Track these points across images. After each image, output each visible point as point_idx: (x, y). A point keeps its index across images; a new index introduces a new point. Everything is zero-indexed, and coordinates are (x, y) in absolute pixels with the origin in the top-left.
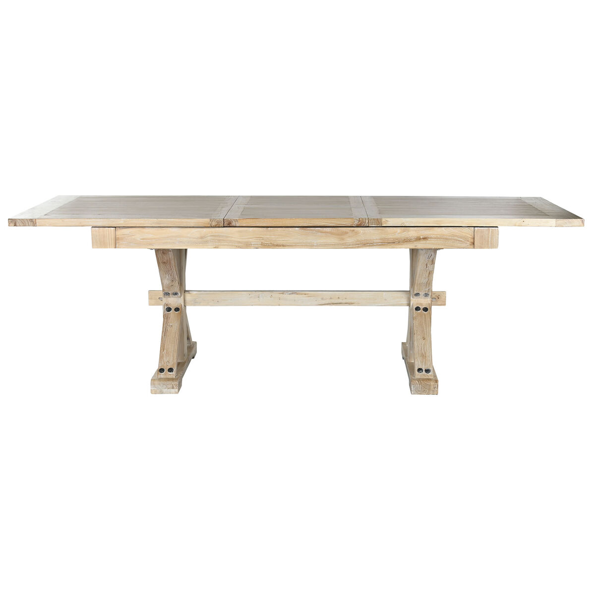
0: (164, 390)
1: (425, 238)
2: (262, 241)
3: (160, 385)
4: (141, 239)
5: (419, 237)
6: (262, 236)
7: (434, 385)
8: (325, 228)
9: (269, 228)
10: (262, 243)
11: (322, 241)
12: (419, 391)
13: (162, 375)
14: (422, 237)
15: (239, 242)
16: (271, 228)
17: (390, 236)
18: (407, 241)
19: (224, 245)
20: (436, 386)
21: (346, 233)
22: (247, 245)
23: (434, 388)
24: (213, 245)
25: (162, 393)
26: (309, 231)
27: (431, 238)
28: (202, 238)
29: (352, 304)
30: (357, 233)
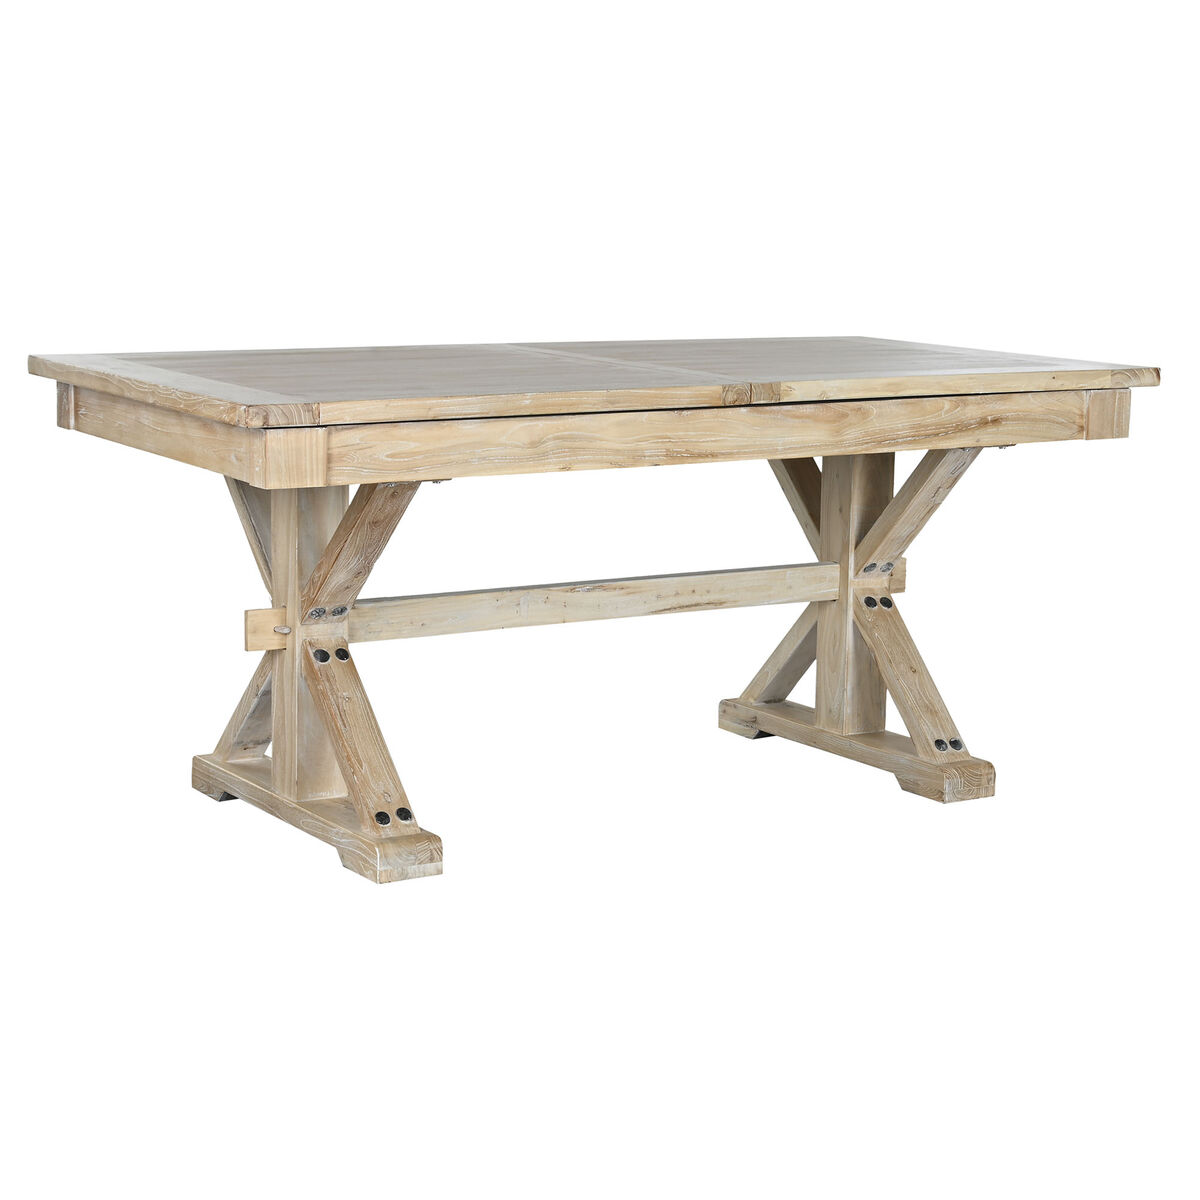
0: (411, 869)
1: (996, 421)
2: (668, 445)
3: (399, 855)
4: (388, 456)
5: (985, 418)
6: (669, 434)
7: (987, 774)
8: (800, 406)
9: (685, 412)
10: (668, 450)
11: (793, 439)
12: (959, 792)
13: (387, 830)
14: (989, 418)
15: (617, 452)
16: (690, 412)
17: (929, 420)
18: (961, 431)
19: (585, 462)
20: (993, 776)
21: (844, 416)
22: (635, 459)
23: (989, 781)
24: (560, 462)
25: (404, 876)
26: (767, 416)
27: (1007, 419)
28: (533, 444)
29: (721, 603)
30: (865, 415)
